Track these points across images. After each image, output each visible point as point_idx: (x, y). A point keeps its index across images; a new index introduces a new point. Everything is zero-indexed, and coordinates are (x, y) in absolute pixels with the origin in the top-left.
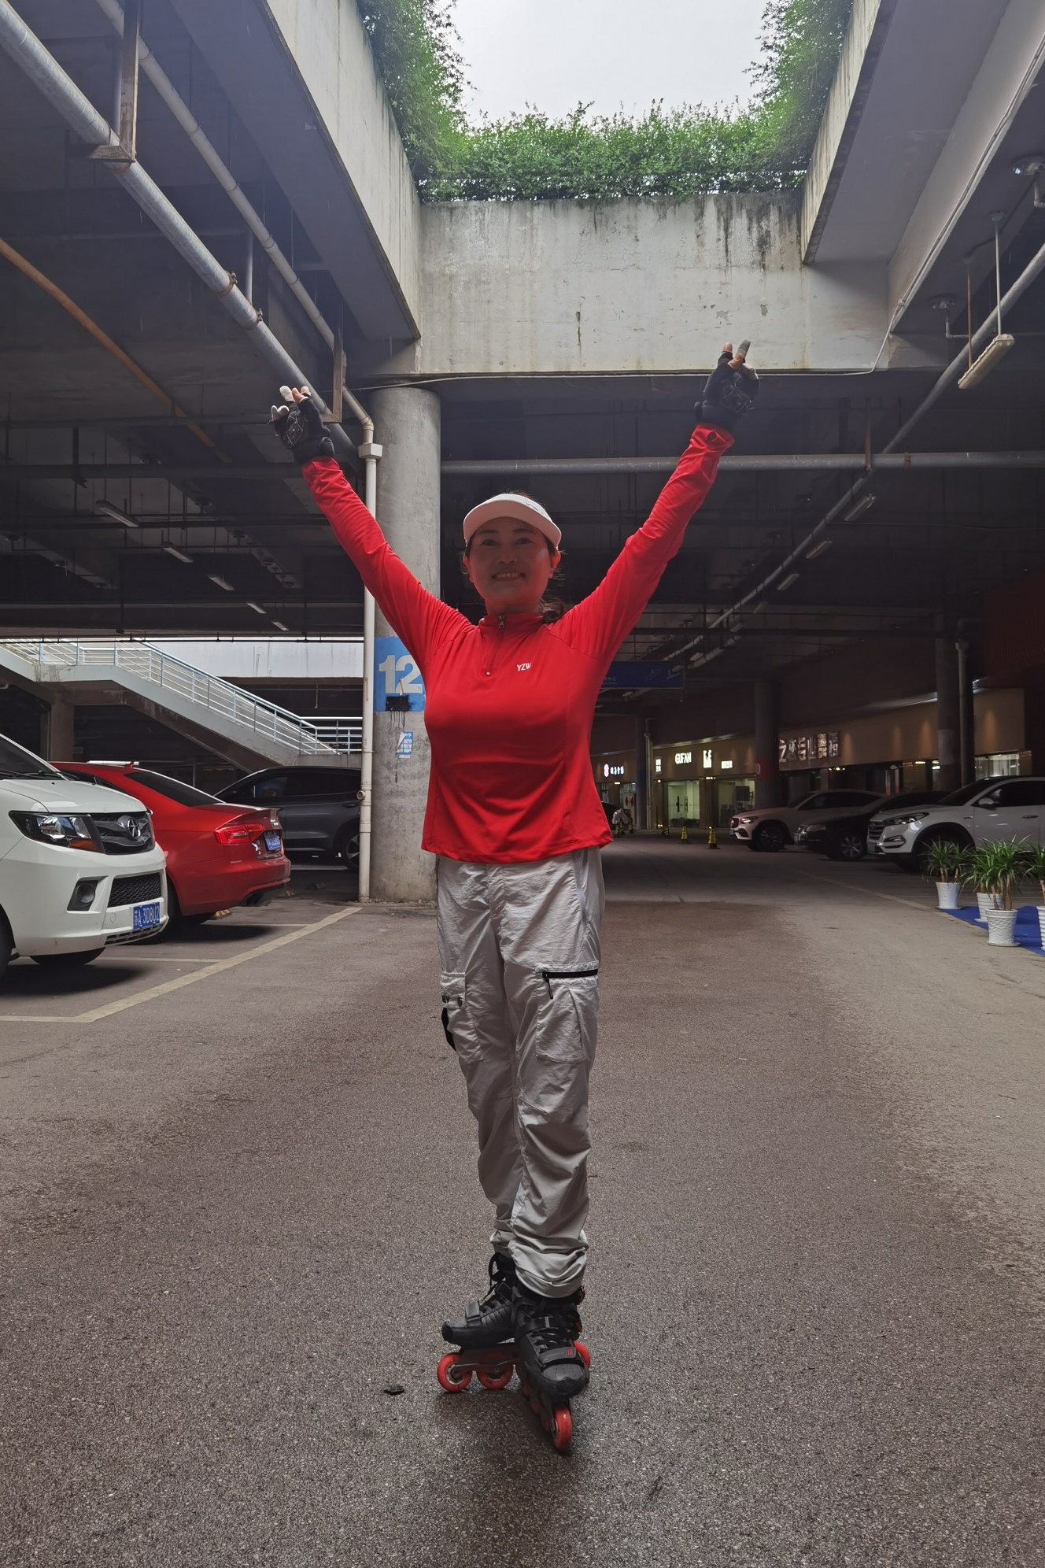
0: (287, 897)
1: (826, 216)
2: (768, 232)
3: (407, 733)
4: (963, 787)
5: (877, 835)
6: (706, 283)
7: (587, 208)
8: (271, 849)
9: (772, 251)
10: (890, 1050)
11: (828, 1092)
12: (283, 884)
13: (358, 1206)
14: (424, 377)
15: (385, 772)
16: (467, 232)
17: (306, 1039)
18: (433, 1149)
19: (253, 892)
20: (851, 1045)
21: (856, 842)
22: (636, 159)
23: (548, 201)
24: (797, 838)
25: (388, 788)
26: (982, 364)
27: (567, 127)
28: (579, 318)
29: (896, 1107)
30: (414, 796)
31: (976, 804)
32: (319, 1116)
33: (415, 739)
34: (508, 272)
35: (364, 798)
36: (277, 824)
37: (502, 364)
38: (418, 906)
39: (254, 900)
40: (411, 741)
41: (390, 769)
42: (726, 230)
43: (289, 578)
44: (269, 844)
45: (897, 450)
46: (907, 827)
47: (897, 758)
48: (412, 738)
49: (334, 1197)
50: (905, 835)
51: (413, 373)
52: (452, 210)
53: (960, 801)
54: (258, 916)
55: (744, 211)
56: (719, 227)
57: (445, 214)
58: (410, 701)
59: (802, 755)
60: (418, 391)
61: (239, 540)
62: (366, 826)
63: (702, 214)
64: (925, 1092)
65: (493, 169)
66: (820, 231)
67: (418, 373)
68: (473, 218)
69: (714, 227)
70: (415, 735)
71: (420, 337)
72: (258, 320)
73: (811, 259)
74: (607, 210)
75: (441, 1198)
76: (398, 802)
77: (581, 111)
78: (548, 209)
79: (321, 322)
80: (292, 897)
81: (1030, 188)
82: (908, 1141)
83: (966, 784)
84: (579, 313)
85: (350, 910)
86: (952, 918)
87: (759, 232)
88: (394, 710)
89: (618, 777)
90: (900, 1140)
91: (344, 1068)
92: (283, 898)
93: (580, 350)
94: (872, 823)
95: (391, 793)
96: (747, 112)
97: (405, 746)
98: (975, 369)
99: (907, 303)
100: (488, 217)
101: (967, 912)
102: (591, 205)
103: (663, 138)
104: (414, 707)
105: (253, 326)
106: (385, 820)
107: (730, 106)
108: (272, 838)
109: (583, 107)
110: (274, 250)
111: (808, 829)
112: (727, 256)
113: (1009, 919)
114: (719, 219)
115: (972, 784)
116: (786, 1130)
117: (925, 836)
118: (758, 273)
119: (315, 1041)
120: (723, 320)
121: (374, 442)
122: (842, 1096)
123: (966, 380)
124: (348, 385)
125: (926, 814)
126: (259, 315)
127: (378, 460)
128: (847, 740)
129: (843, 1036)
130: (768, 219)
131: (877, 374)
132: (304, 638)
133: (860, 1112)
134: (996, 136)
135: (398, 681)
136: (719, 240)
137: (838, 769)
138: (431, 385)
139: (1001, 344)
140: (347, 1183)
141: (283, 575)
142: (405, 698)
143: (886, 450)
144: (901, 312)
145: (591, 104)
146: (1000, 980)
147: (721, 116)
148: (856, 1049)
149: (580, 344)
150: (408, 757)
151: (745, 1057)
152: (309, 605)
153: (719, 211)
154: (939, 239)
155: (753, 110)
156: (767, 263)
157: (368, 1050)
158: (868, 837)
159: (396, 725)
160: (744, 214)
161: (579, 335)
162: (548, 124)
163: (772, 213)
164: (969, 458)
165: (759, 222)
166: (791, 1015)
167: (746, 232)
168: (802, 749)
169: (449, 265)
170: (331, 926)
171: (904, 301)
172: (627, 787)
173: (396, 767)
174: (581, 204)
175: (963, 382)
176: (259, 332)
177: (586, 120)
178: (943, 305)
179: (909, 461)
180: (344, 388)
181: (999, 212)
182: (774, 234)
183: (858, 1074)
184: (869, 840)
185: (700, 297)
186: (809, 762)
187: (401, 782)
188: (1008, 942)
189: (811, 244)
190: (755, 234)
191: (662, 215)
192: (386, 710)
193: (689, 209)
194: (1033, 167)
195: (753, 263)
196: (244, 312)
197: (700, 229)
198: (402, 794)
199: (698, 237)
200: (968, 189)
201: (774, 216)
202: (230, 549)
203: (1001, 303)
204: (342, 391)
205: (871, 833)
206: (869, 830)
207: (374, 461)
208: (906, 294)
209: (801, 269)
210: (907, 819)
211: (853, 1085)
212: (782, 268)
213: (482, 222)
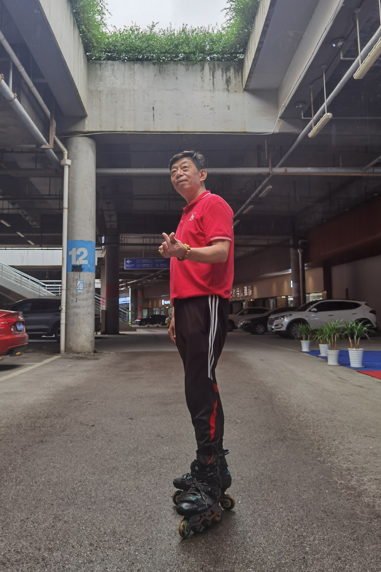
0: (29, 352)
1: (254, 69)
2: (230, 77)
3: (81, 281)
4: (302, 306)
5: (271, 324)
6: (205, 96)
7: (156, 66)
8: (19, 329)
9: (232, 85)
10: (306, 414)
11: (284, 437)
12: (24, 346)
13: (35, 527)
14: (89, 132)
15: (71, 298)
16: (107, 73)
17: (25, 418)
18: (84, 482)
19: (10, 348)
20: (287, 412)
21: (262, 327)
22: (176, 46)
23: (140, 62)
24: (239, 326)
25: (73, 304)
26: (319, 126)
27: (148, 33)
28: (153, 110)
29: (320, 445)
30: (84, 308)
31: (310, 311)
32: (23, 463)
33: (84, 284)
34: (124, 90)
35: (62, 309)
36: (22, 319)
37: (121, 127)
38: (85, 355)
39: (11, 352)
40: (82, 284)
41: (73, 296)
42: (213, 76)
43: (34, 223)
44: (18, 327)
45: (281, 166)
46: (283, 320)
47: (274, 295)
48: (83, 283)
49: (21, 521)
50: (283, 323)
51: (84, 130)
52: (100, 64)
53: (304, 309)
54: (15, 360)
55: (220, 69)
56: (210, 74)
57: (98, 66)
58: (83, 267)
59: (238, 295)
60: (86, 138)
61: (13, 207)
62: (63, 321)
63: (203, 69)
64: (330, 435)
65: (117, 47)
66: (251, 75)
67: (86, 130)
68: (110, 68)
69: (208, 74)
70: (85, 282)
71: (87, 116)
72: (15, 98)
73: (247, 88)
74: (165, 66)
75: (86, 518)
76: (77, 310)
77: (153, 26)
78: (140, 65)
79: (44, 106)
80: (31, 352)
81: (338, 53)
82: (334, 465)
83: (303, 304)
84: (153, 107)
85: (56, 357)
86: (309, 355)
87: (226, 77)
88: (76, 271)
89: (167, 305)
90: (329, 464)
91: (42, 433)
92: (27, 352)
93: (154, 122)
94: (269, 319)
95: (75, 307)
96: (221, 29)
97: (80, 287)
98: (316, 128)
99: (286, 105)
100: (116, 68)
101: (315, 352)
102: (158, 64)
103: (187, 38)
104: (84, 270)
105: (12, 100)
106: (71, 319)
107: (214, 27)
108: (19, 325)
109: (154, 24)
110: (22, 70)
111: (243, 322)
112: (213, 86)
113: (336, 354)
114: (210, 71)
115: (305, 304)
116: (270, 460)
117: (291, 324)
118: (226, 93)
119: (29, 419)
120: (212, 111)
121: (68, 159)
122: (292, 439)
123: (312, 133)
124: (57, 135)
125: (291, 315)
126: (15, 96)
127: (69, 166)
128: (255, 289)
129: (282, 408)
130: (230, 72)
131: (274, 135)
132: (41, 248)
133: (303, 448)
134: (326, 29)
135: (77, 259)
136: (210, 79)
137: (252, 300)
138: (93, 136)
139: (327, 117)
140: (30, 510)
141: (32, 221)
142: (80, 266)
143: (278, 165)
144: (284, 109)
145: (158, 23)
146: (340, 380)
147: (210, 31)
148: (290, 414)
149: (154, 120)
150: (81, 291)
151: (240, 420)
152: (43, 235)
153: (210, 68)
154: (300, 77)
155: (223, 29)
156: (230, 89)
157: (55, 422)
158: (268, 324)
159: (76, 277)
160: (220, 70)
161: (154, 116)
162: (141, 31)
163: (231, 69)
164: (309, 170)
165: (226, 73)
166: (255, 398)
167: (221, 77)
168: (238, 292)
169: (99, 87)
170: (46, 364)
171: (285, 104)
172: (171, 309)
173: (76, 296)
174: (154, 64)
175: (310, 135)
176: (15, 104)
177: (156, 30)
178: (301, 106)
179: (286, 171)
180: (55, 136)
181: (325, 64)
182: (232, 77)
183: (295, 427)
184: (268, 326)
185: (203, 102)
186: (241, 298)
187: (78, 302)
188: (336, 363)
189: (247, 81)
190: (225, 78)
191: (187, 69)
192: (72, 271)
193: (198, 67)
194: (340, 44)
195: (224, 89)
196: (8, 94)
197: (203, 75)
198: (78, 307)
199: (202, 78)
200: (313, 54)
201: (232, 71)
202: (10, 210)
203: (327, 101)
204: (53, 136)
205: (269, 323)
206: (268, 322)
207: (68, 166)
208: (285, 101)
209: (243, 92)
210: (283, 317)
211: (295, 433)
212: (236, 91)
213: (113, 69)
